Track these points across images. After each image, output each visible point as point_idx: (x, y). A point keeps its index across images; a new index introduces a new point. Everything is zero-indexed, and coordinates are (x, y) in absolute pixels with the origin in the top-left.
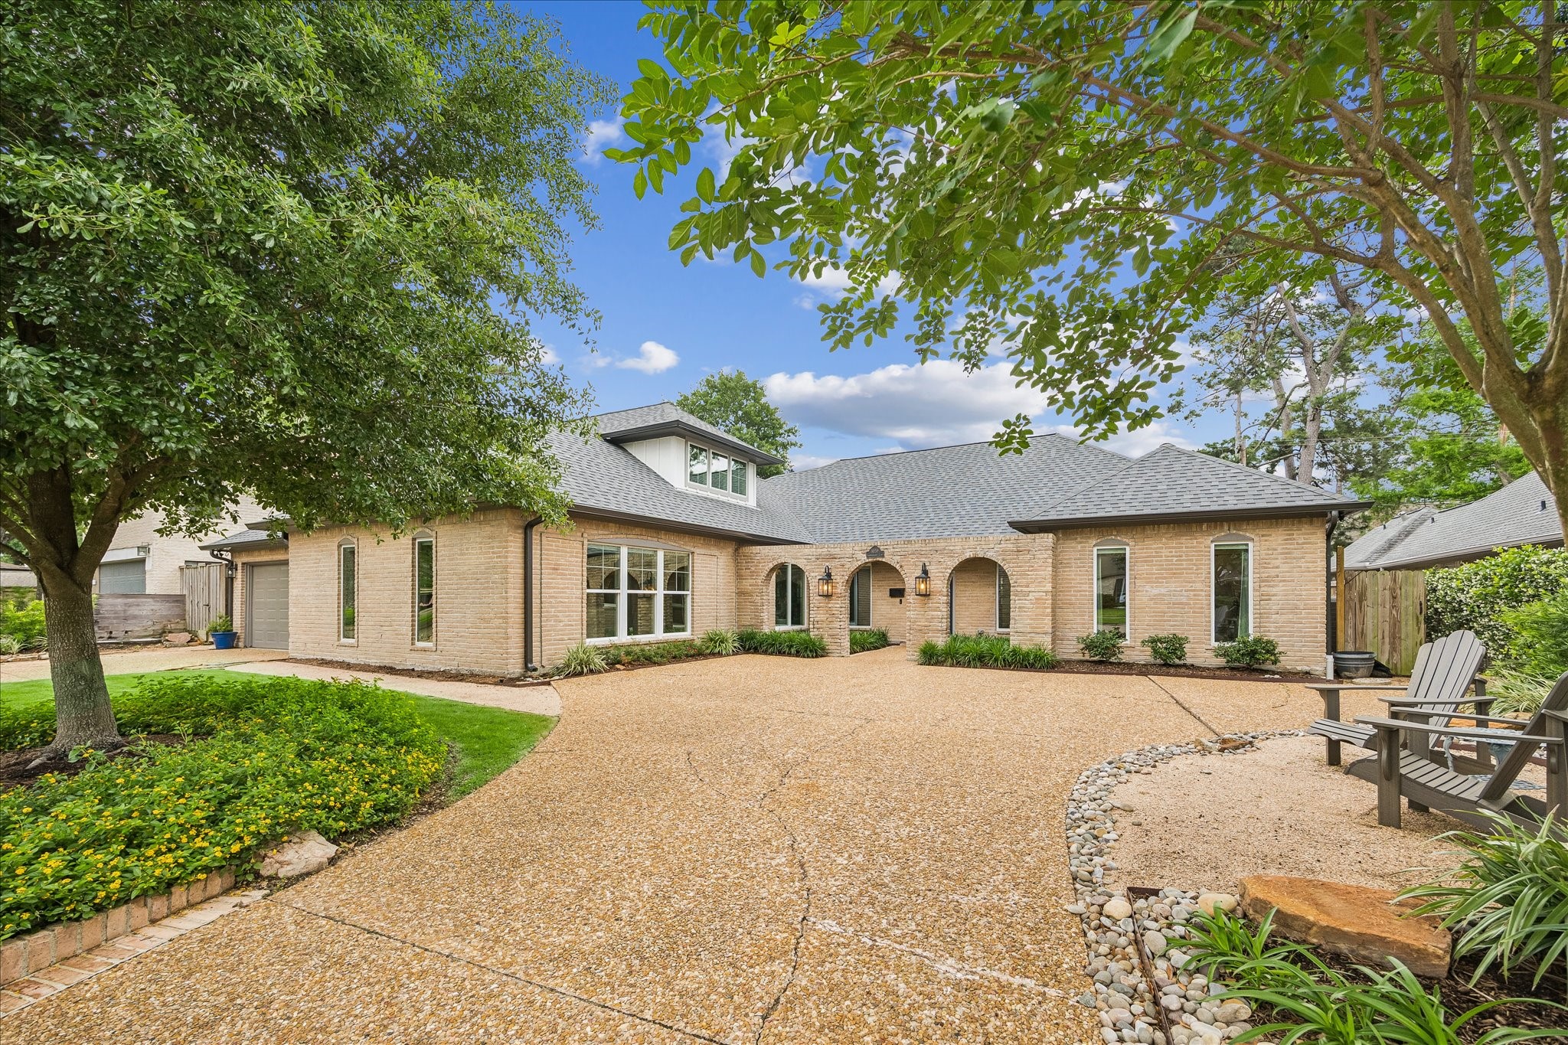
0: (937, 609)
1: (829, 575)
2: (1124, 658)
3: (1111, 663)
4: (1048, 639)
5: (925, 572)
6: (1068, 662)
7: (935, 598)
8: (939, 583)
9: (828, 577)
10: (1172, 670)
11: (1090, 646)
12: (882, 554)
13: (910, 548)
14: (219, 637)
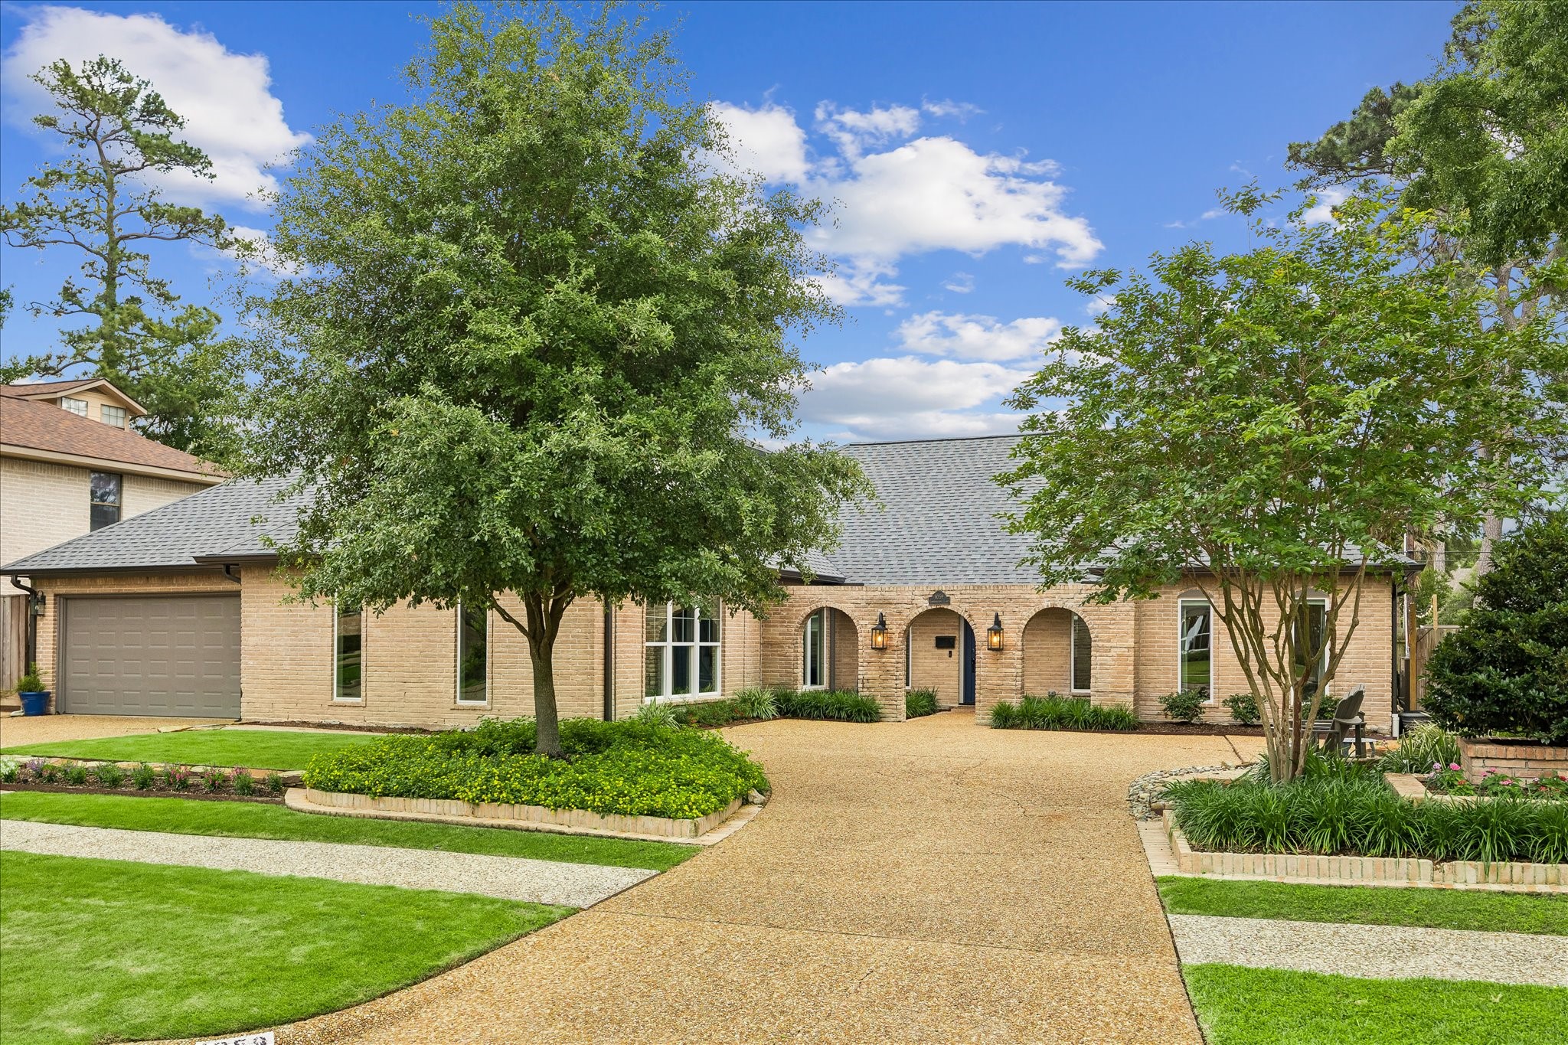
0: (1011, 666)
1: (883, 623)
2: (1207, 717)
3: (1193, 725)
4: (1130, 699)
5: (998, 622)
6: (1150, 724)
7: (1009, 653)
8: (1012, 635)
9: (882, 626)
10: (1249, 730)
11: (1172, 705)
12: (947, 600)
13: (981, 595)
14: (31, 698)
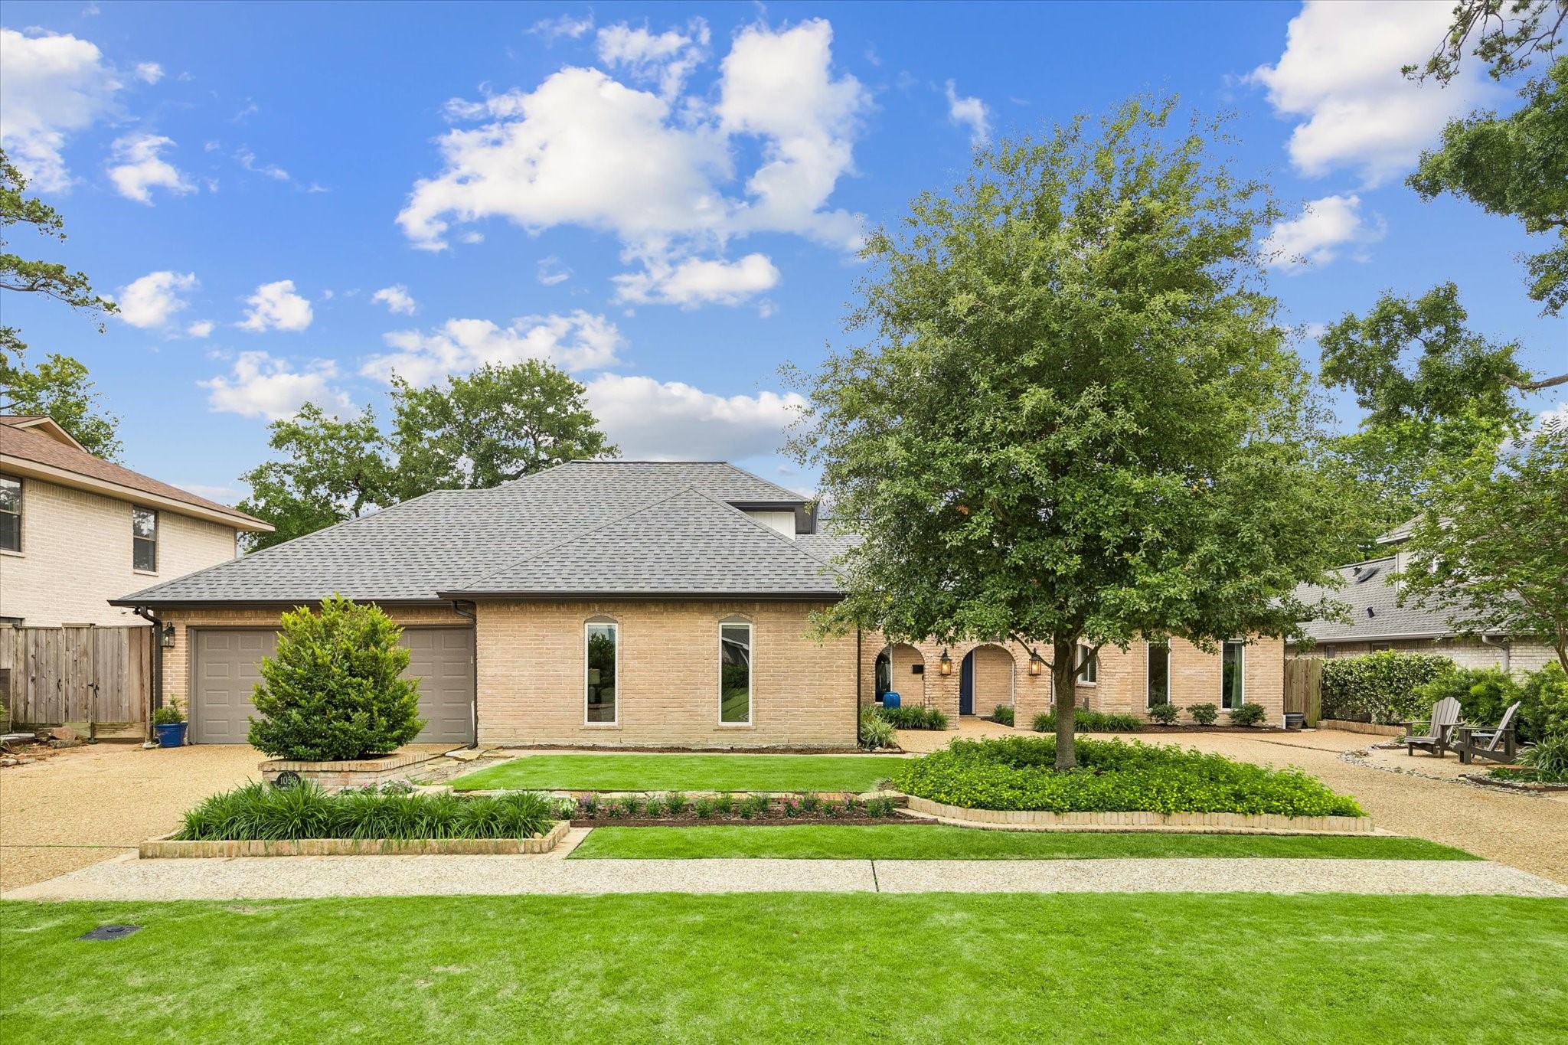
0: (1043, 686)
2: (1180, 722)
3: (1169, 725)
4: (1129, 708)
7: (1042, 677)
14: (172, 730)
